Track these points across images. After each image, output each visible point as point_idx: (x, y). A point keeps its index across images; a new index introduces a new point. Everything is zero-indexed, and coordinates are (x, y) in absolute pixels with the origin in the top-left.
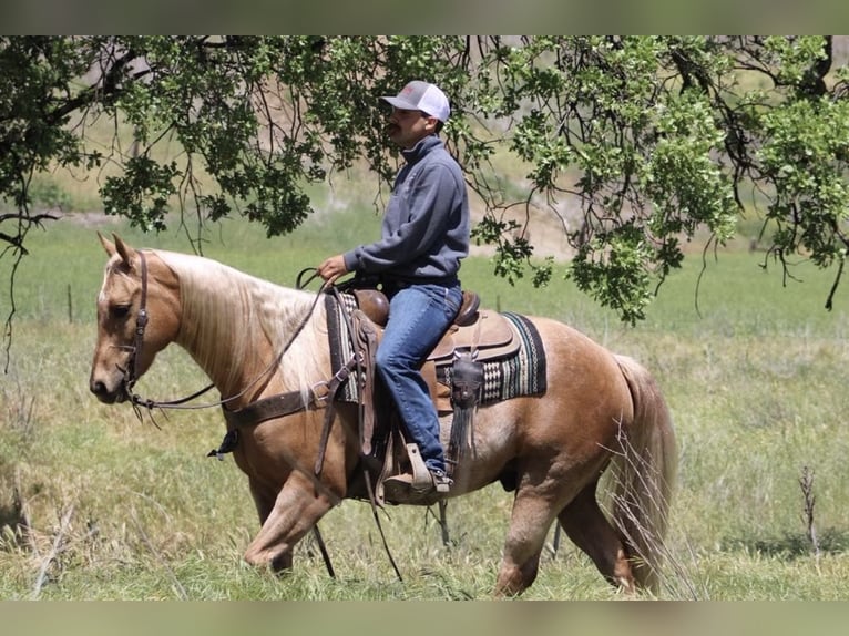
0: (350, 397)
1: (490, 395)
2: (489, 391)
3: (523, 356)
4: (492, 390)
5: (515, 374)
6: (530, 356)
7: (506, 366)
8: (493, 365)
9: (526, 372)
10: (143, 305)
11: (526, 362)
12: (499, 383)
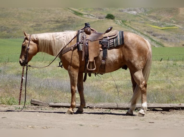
0: (80, 50)
1: (111, 46)
2: (111, 45)
3: (119, 37)
4: (112, 45)
5: (117, 41)
6: (120, 37)
7: (115, 40)
8: (112, 40)
9: (119, 40)
10: (29, 46)
11: (119, 38)
12: (113, 43)
